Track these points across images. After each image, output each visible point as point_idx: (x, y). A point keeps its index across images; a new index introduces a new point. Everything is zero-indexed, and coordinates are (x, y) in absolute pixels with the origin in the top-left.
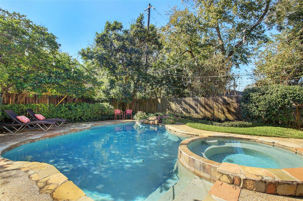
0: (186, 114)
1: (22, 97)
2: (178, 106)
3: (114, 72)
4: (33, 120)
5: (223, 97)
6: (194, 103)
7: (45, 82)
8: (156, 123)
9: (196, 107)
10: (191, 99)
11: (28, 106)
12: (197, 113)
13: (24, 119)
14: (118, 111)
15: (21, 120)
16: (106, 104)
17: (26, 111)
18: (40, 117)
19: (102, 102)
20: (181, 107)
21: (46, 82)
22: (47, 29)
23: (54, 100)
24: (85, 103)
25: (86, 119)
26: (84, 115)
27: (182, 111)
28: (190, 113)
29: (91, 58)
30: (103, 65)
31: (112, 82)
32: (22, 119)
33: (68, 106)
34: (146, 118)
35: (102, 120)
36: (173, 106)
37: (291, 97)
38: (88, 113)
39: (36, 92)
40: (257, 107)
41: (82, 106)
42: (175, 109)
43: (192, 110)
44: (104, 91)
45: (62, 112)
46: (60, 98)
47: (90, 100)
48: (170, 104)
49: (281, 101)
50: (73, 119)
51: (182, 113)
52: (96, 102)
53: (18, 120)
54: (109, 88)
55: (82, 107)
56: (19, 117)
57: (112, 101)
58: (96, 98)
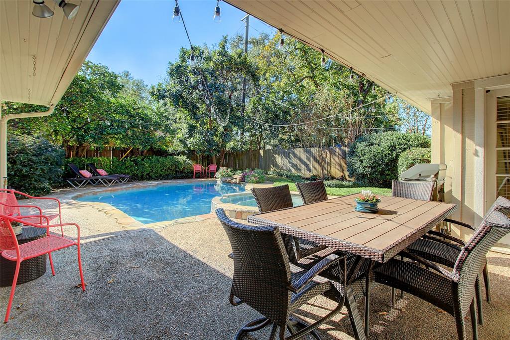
0: (296, 172)
1: (83, 150)
2: (286, 160)
3: (195, 114)
4: (94, 176)
5: (342, 148)
6: (306, 157)
7: (106, 133)
8: (238, 182)
9: (308, 163)
10: (301, 150)
11: (90, 160)
12: (310, 170)
13: (86, 173)
14: (198, 167)
15: (84, 175)
16: (182, 158)
17: (87, 166)
18: (102, 172)
19: (178, 155)
20: (290, 163)
21: (108, 133)
22: (107, 68)
23: (118, 153)
24: (154, 156)
25: (156, 177)
26: (152, 170)
27: (291, 168)
28: (300, 170)
29: (163, 97)
30: (179, 105)
31: (192, 129)
32: (84, 173)
33: (134, 161)
34: (230, 176)
35: (176, 178)
36: (279, 160)
37: (400, 149)
38: (158, 168)
39: (97, 144)
40: (362, 161)
41: (151, 160)
42: (281, 165)
43: (303, 166)
44: (181, 141)
45: (126, 168)
46: (125, 151)
47: (162, 153)
48: (275, 158)
49: (389, 154)
50: (139, 175)
51: (290, 170)
52: (171, 155)
53: (81, 174)
54: (187, 136)
55: (150, 162)
56: (82, 172)
57: (191, 154)
58: (170, 150)
